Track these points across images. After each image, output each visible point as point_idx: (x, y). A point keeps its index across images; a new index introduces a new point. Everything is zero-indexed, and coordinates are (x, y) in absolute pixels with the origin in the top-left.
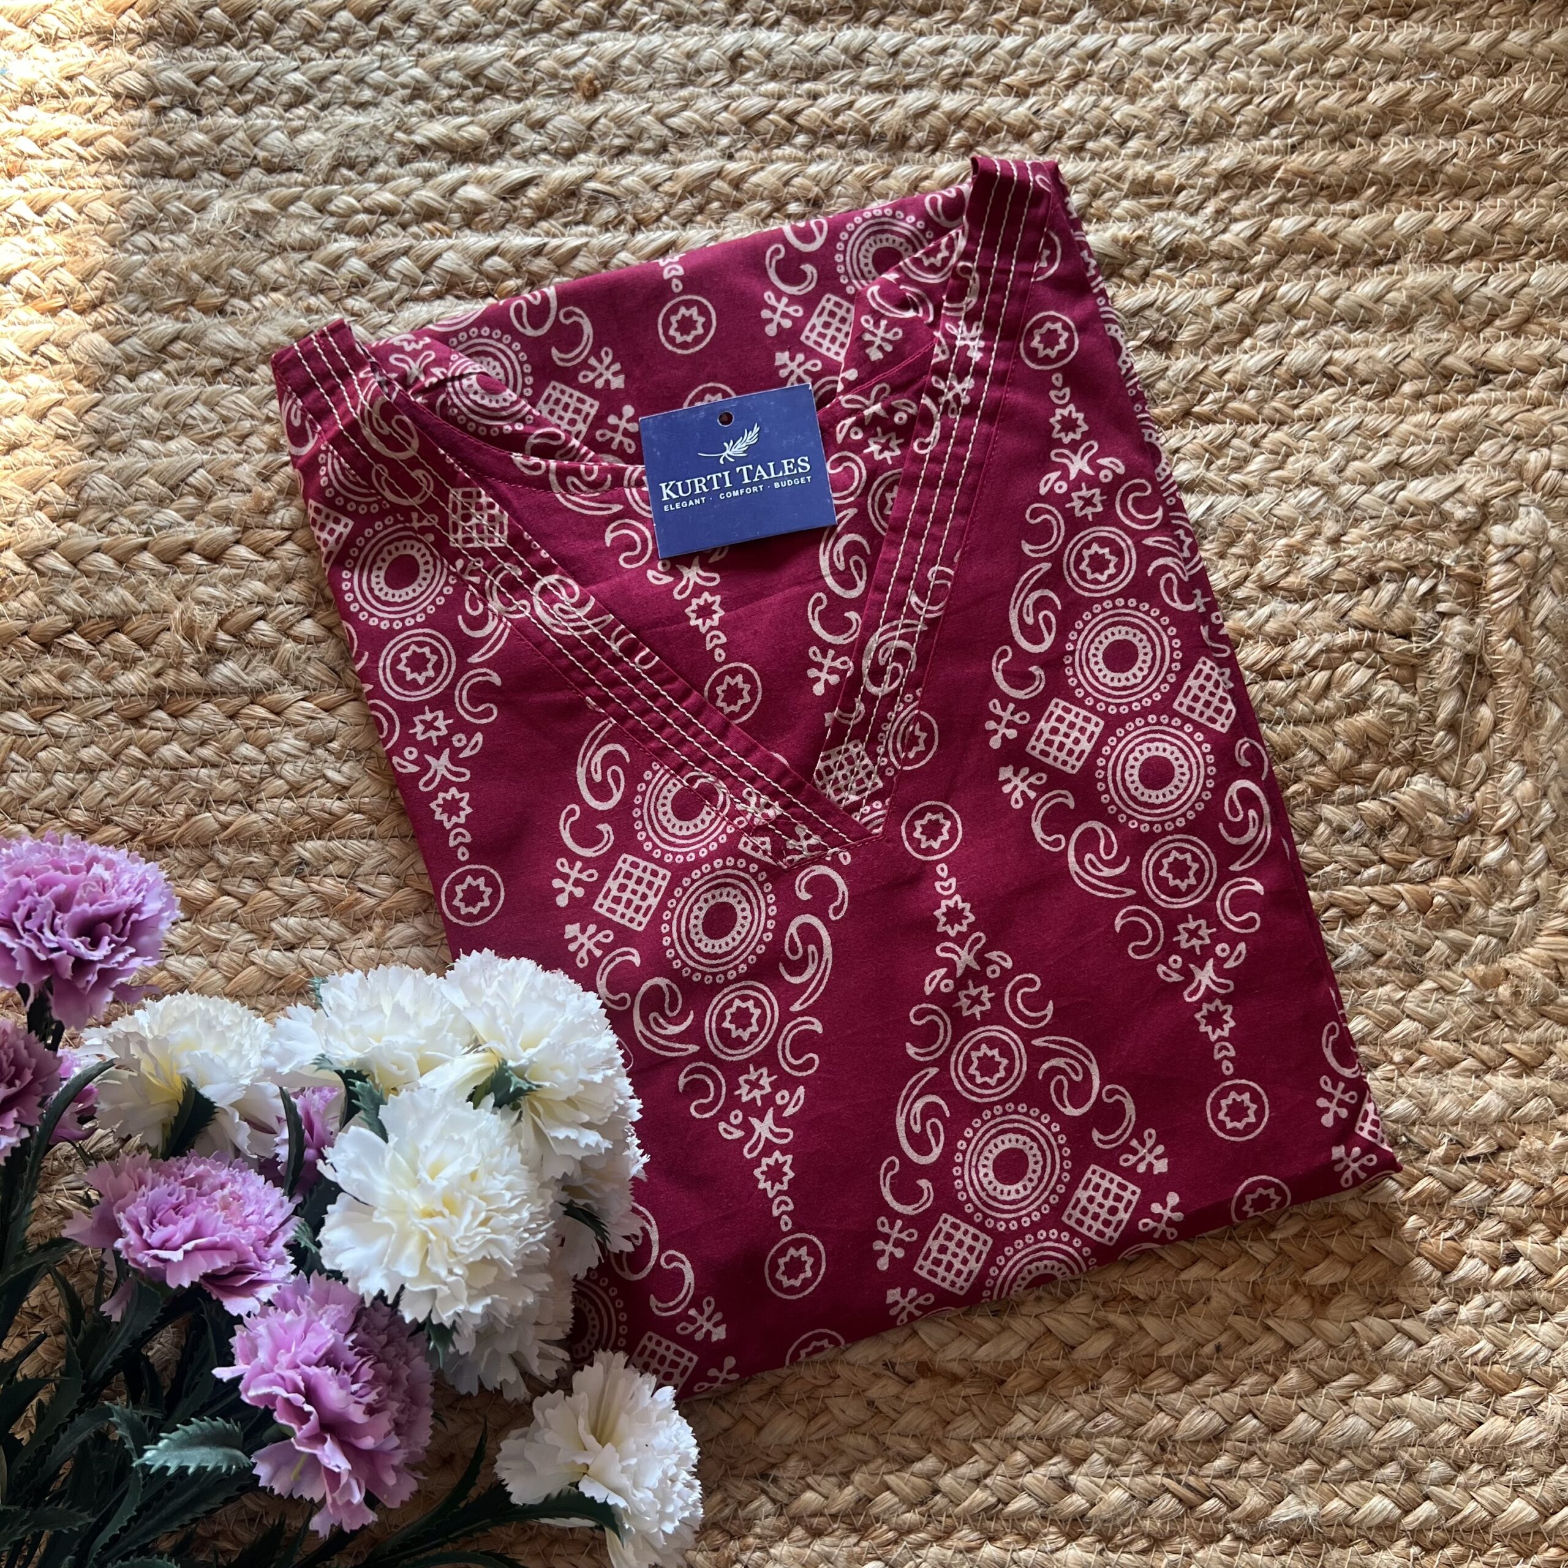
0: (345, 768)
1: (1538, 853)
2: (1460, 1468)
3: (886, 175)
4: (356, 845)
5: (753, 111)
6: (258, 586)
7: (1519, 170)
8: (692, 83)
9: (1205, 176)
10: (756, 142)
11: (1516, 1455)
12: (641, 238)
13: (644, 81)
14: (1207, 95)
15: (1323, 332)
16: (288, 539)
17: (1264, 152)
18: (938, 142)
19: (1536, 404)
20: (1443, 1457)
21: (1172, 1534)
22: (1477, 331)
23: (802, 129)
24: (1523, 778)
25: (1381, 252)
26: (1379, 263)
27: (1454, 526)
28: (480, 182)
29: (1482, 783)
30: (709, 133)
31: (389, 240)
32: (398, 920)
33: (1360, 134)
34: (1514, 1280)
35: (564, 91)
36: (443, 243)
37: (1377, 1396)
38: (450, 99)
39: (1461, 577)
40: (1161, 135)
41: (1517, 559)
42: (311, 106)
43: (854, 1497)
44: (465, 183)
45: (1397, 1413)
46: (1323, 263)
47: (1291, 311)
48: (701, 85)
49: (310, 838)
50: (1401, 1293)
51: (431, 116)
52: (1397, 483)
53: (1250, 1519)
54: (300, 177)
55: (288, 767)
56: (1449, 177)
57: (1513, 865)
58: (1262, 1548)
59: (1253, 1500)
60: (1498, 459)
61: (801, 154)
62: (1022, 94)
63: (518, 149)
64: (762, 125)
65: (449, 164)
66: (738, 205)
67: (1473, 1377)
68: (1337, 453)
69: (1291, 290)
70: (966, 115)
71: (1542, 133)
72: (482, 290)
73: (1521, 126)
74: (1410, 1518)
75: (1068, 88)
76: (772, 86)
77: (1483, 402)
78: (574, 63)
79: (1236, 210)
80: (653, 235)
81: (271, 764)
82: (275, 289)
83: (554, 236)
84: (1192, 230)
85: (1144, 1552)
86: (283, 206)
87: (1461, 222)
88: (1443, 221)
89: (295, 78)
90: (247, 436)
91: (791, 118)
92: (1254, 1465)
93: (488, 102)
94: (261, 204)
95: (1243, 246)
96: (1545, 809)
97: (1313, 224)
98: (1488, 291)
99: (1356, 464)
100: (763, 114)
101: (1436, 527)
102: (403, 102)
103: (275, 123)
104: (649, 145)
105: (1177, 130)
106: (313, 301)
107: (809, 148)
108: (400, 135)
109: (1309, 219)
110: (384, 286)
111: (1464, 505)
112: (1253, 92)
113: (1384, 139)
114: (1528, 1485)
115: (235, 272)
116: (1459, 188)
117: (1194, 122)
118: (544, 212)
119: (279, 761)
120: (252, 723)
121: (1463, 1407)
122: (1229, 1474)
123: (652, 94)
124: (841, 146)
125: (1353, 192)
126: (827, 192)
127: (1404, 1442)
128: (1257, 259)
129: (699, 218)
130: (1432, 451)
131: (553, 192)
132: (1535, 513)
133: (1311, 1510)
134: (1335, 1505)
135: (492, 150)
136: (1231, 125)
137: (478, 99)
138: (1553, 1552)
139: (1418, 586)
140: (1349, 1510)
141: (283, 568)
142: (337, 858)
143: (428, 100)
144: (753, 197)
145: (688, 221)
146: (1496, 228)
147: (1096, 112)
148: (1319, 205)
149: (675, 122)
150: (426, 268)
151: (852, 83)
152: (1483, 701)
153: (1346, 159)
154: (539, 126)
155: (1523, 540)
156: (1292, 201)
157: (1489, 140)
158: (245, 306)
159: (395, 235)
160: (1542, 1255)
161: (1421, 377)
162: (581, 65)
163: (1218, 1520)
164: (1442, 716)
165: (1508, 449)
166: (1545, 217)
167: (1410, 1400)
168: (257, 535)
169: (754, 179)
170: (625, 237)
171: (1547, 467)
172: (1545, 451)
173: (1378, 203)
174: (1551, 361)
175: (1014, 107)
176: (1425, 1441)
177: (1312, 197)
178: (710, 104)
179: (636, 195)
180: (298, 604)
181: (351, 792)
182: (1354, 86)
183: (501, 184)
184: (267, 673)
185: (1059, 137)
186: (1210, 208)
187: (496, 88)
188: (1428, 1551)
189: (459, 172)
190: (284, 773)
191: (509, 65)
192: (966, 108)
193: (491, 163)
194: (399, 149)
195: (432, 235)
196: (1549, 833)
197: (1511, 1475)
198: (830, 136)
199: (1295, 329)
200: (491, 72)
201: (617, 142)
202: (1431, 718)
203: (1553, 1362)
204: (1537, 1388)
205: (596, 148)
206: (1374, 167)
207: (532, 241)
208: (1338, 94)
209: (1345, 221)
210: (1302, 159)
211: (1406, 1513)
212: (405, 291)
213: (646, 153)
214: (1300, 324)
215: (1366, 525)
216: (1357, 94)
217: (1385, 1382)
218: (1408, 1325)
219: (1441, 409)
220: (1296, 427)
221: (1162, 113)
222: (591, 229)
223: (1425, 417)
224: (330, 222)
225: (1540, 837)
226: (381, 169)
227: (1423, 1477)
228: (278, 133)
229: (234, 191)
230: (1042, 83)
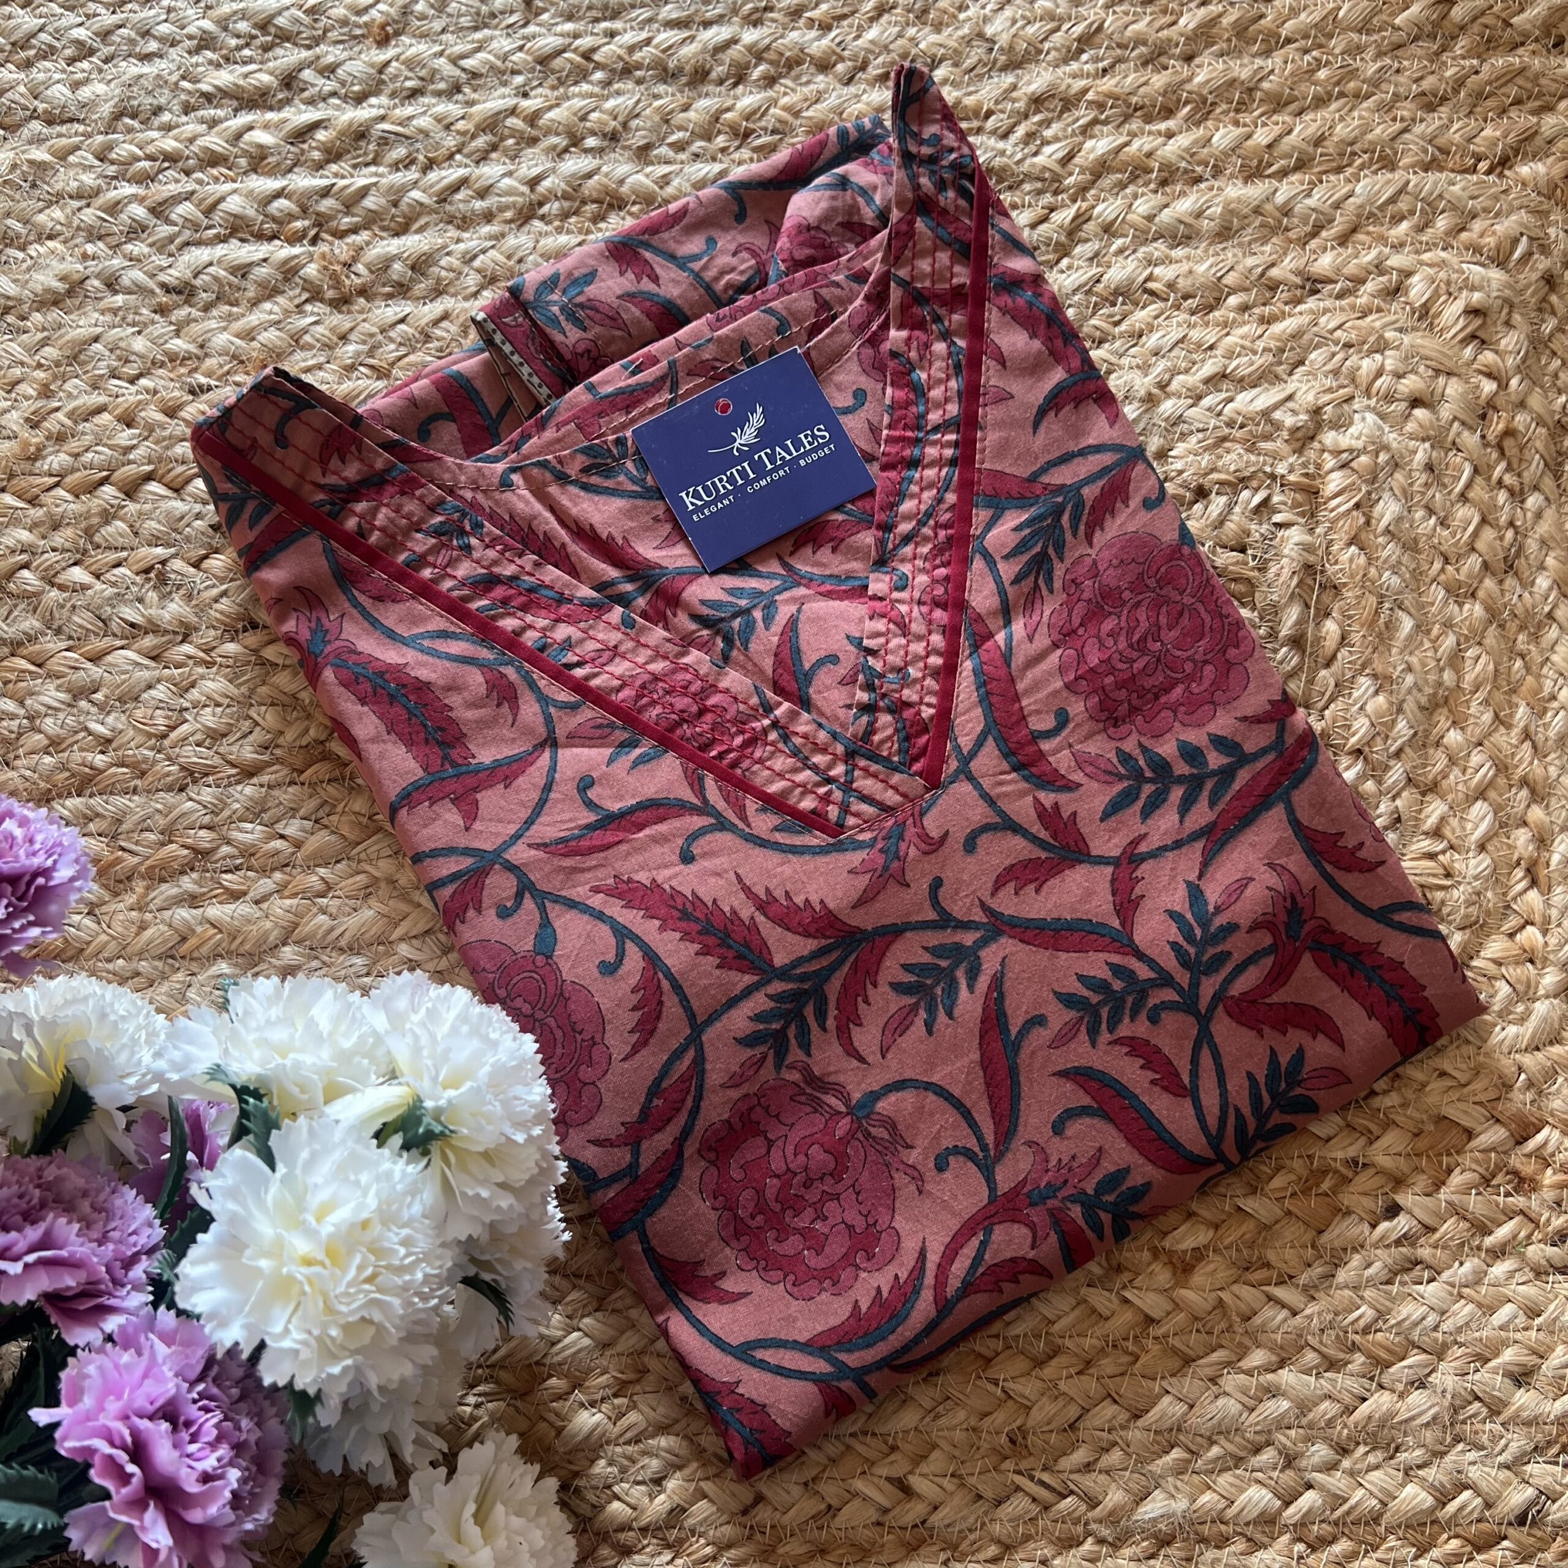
0: (110, 720)
1: (1396, 773)
2: (1344, 1451)
3: (686, 108)
4: (121, 801)
5: (547, 50)
6: (25, 535)
7: (1338, 83)
8: (486, 26)
9: (1014, 101)
10: (552, 80)
11: (1405, 1434)
12: (433, 176)
13: (437, 25)
14: (1014, 22)
15: (1143, 249)
16: (57, 485)
17: (1074, 76)
18: (739, 76)
19: (1365, 313)
20: (1326, 1440)
21: (1027, 1538)
22: (1303, 242)
23: (599, 66)
24: (1377, 693)
25: (1199, 169)
26: (1198, 180)
27: (1285, 435)
28: (266, 126)
29: (1332, 700)
30: (501, 73)
31: (170, 185)
32: (163, 880)
33: (1172, 57)
34: (1394, 1237)
35: (355, 37)
36: (228, 187)
37: (1249, 1373)
38: (239, 48)
39: (1298, 488)
40: (968, 63)
41: (1354, 464)
42: (94, 59)
43: (667, 1506)
44: (251, 128)
45: (1273, 1392)
46: (1140, 182)
47: (1109, 229)
48: (496, 27)
49: (70, 795)
50: (1271, 1256)
51: (218, 66)
52: (1224, 395)
53: (1113, 1518)
54: (81, 128)
55: (49, 721)
56: (1266, 93)
57: (1370, 786)
58: (1127, 1552)
59: (1115, 1497)
60: (1329, 367)
61: (597, 90)
62: (825, 27)
63: (306, 94)
64: (557, 63)
65: (236, 111)
66: (533, 141)
67: (1354, 1348)
68: (1160, 367)
69: (1107, 209)
70: (768, 48)
71: (1360, 49)
72: (268, 233)
73: (1337, 44)
74: (1291, 1510)
75: (872, 20)
76: (569, 27)
77: (1312, 312)
78: (366, 9)
79: (1048, 133)
80: (444, 173)
81: (31, 718)
82: (50, 237)
83: (343, 177)
84: (1002, 153)
85: (994, 1560)
86: (63, 155)
87: (1281, 136)
88: (1262, 137)
89: (81, 33)
90: (18, 382)
91: (587, 55)
92: (1115, 1457)
93: (279, 51)
94: (40, 154)
95: (1057, 168)
96: (1401, 725)
97: (1127, 144)
98: (1311, 202)
99: (1181, 377)
100: (559, 52)
101: (1267, 437)
102: (190, 52)
103: (57, 76)
104: (442, 86)
105: (985, 58)
106: (90, 248)
107: (608, 83)
108: (185, 84)
109: (1123, 139)
110: (165, 230)
111: (1294, 412)
112: (1061, 20)
113: (1197, 61)
114: (1419, 1467)
115: (10, 222)
116: (1278, 103)
117: (1001, 49)
118: (332, 154)
119: (38, 715)
120: (12, 676)
121: (1345, 1382)
122: (1088, 1467)
123: (448, 37)
124: (639, 82)
125: (1168, 112)
126: (625, 125)
127: (1282, 1424)
128: (1070, 181)
129: (494, 155)
130: (1259, 361)
131: (342, 133)
132: (1371, 417)
133: (1180, 1505)
134: (1207, 1498)
135: (280, 96)
136: (1040, 52)
137: (266, 48)
138: (1454, 1544)
139: (1251, 498)
140: (1223, 1504)
141: (50, 515)
142: (98, 815)
143: (214, 50)
144: (548, 132)
145: (482, 157)
146: (1319, 141)
147: (900, 42)
148: (1135, 125)
149: (467, 63)
150: (209, 211)
151: (650, 20)
152: (1328, 615)
153: (1159, 80)
154: (329, 71)
155: (1359, 444)
156: (1105, 122)
157: (1307, 58)
158: (20, 255)
159: (177, 181)
160: (1425, 1208)
161: (1246, 290)
162: (373, 12)
163: (1076, 1522)
164: (1285, 632)
165: (1339, 357)
166: (1367, 129)
167: (1286, 1377)
168: (21, 483)
169: (550, 115)
170: (416, 175)
171: (1379, 373)
172: (1378, 357)
173: (1195, 120)
174: (1379, 268)
175: (818, 38)
176: (1304, 1421)
177: (1127, 118)
178: (504, 44)
179: (426, 134)
180: (65, 550)
181: (114, 745)
182: (1165, 12)
183: (289, 127)
184: (31, 623)
185: (863, 67)
186: (1021, 131)
187: (285, 37)
188: (1313, 1548)
189: (245, 118)
190: (44, 727)
191: (300, 14)
192: (767, 41)
193: (279, 109)
194: (183, 97)
195: (216, 180)
196: (1408, 750)
197: (1402, 1457)
198: (627, 71)
199: (1114, 248)
200: (280, 21)
201: (409, 84)
202: (1273, 634)
203: (1444, 1327)
204: (1424, 1357)
205: (388, 91)
206: (1188, 87)
207: (318, 182)
208: (1148, 18)
209: (1161, 140)
210: (1113, 82)
211: (1287, 1504)
212: (187, 234)
213: (438, 94)
214: (1119, 243)
215: (1193, 439)
216: (1168, 19)
217: (1257, 1358)
218: (1279, 1292)
219: (1267, 321)
220: (1117, 344)
221: (968, 41)
222: (381, 169)
223: (1251, 328)
224: (112, 170)
225: (1398, 754)
226: (166, 117)
227: (1303, 1463)
228: (59, 86)
229: (12, 143)
230: (844, 17)
